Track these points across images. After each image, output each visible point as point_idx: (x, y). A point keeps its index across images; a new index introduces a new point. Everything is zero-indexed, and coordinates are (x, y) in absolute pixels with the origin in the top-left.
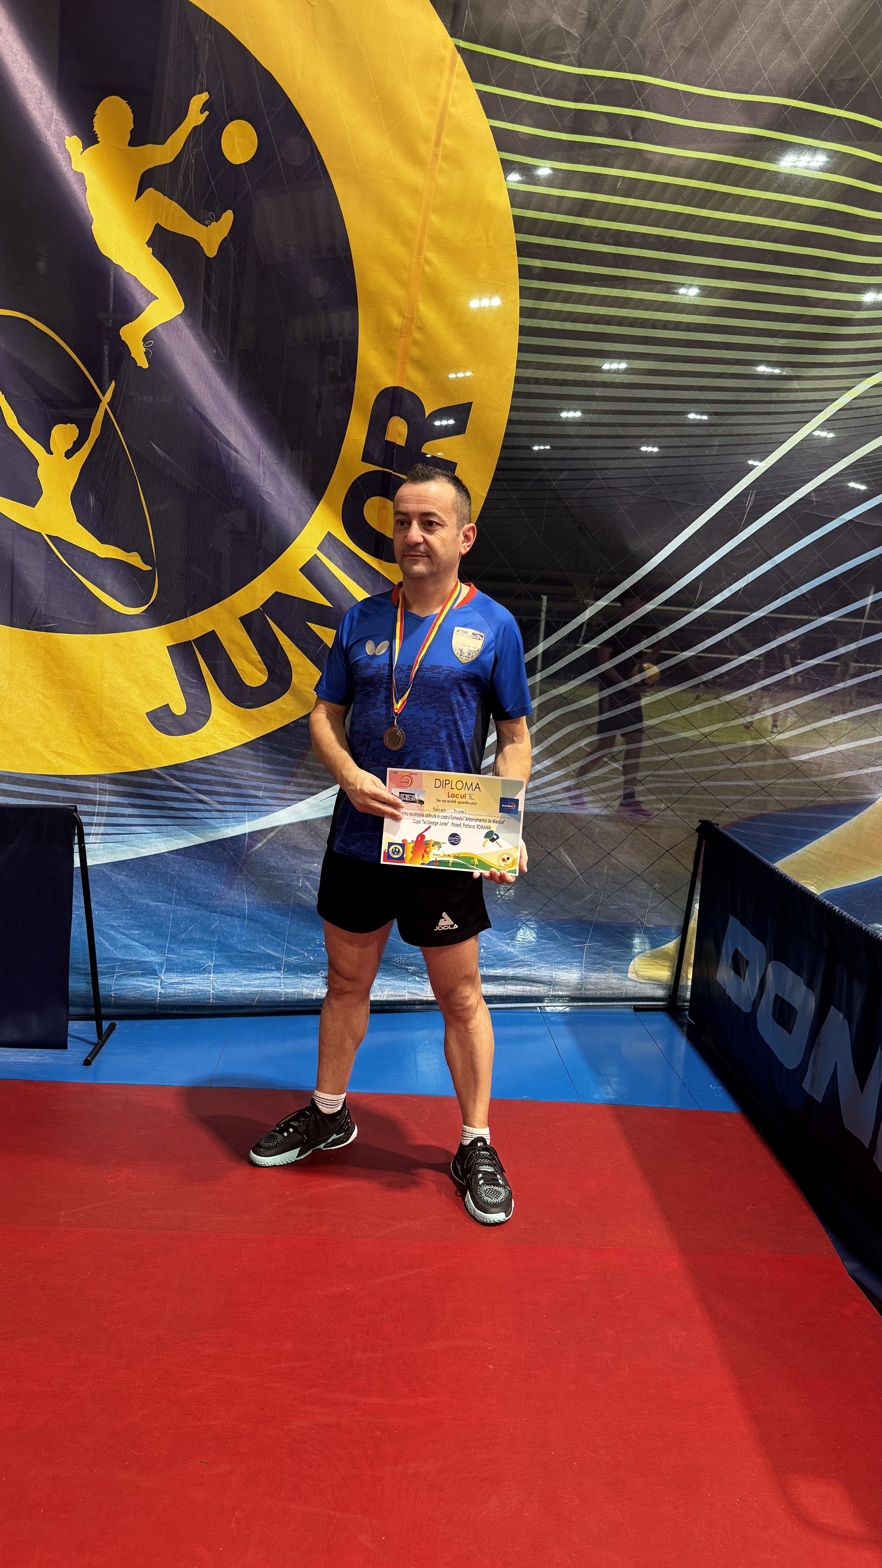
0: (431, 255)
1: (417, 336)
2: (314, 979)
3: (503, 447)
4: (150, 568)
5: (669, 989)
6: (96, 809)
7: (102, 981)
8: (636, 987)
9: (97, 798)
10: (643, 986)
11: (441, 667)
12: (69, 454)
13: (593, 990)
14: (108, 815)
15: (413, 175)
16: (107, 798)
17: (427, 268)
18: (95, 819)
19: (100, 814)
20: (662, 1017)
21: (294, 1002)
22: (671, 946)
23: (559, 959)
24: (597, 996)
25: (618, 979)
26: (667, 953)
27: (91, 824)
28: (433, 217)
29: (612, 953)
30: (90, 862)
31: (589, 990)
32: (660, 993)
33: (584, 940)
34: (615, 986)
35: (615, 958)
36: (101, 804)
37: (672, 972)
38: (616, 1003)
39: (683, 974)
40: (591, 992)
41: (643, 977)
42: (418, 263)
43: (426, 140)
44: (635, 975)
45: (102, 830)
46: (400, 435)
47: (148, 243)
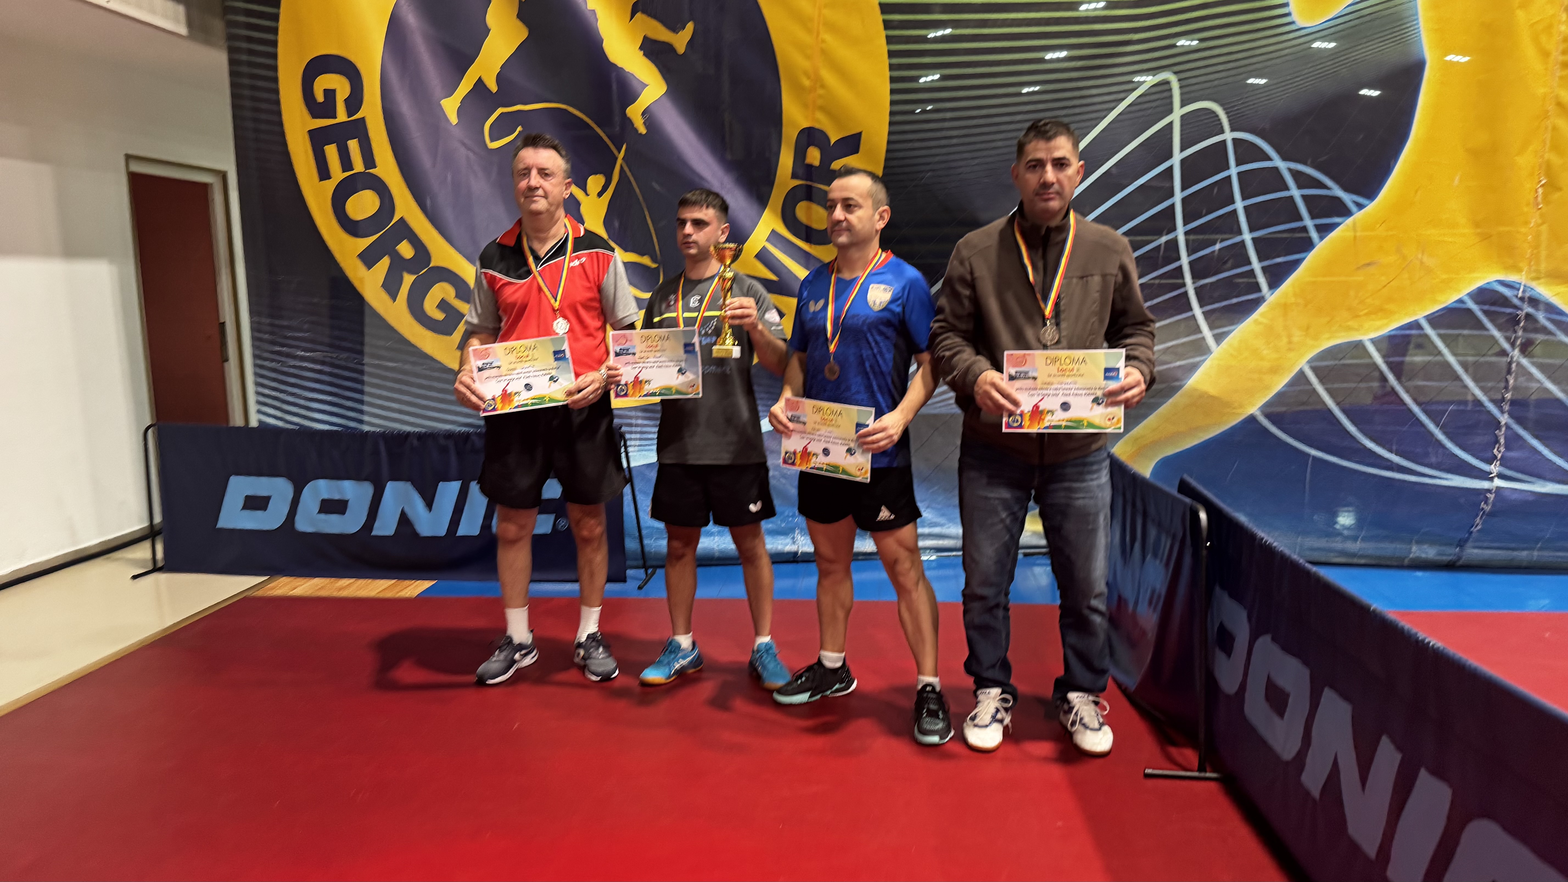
0: (826, 37)
1: (821, 91)
3: (886, 159)
4: (656, 265)
6: (634, 429)
7: (646, 542)
9: (633, 421)
11: (858, 315)
12: (600, 194)
14: (642, 433)
16: (640, 422)
17: (823, 45)
18: (633, 436)
19: (636, 433)
27: (631, 439)
30: (632, 465)
36: (637, 425)
42: (817, 43)
45: (638, 443)
46: (815, 158)
47: (641, 48)
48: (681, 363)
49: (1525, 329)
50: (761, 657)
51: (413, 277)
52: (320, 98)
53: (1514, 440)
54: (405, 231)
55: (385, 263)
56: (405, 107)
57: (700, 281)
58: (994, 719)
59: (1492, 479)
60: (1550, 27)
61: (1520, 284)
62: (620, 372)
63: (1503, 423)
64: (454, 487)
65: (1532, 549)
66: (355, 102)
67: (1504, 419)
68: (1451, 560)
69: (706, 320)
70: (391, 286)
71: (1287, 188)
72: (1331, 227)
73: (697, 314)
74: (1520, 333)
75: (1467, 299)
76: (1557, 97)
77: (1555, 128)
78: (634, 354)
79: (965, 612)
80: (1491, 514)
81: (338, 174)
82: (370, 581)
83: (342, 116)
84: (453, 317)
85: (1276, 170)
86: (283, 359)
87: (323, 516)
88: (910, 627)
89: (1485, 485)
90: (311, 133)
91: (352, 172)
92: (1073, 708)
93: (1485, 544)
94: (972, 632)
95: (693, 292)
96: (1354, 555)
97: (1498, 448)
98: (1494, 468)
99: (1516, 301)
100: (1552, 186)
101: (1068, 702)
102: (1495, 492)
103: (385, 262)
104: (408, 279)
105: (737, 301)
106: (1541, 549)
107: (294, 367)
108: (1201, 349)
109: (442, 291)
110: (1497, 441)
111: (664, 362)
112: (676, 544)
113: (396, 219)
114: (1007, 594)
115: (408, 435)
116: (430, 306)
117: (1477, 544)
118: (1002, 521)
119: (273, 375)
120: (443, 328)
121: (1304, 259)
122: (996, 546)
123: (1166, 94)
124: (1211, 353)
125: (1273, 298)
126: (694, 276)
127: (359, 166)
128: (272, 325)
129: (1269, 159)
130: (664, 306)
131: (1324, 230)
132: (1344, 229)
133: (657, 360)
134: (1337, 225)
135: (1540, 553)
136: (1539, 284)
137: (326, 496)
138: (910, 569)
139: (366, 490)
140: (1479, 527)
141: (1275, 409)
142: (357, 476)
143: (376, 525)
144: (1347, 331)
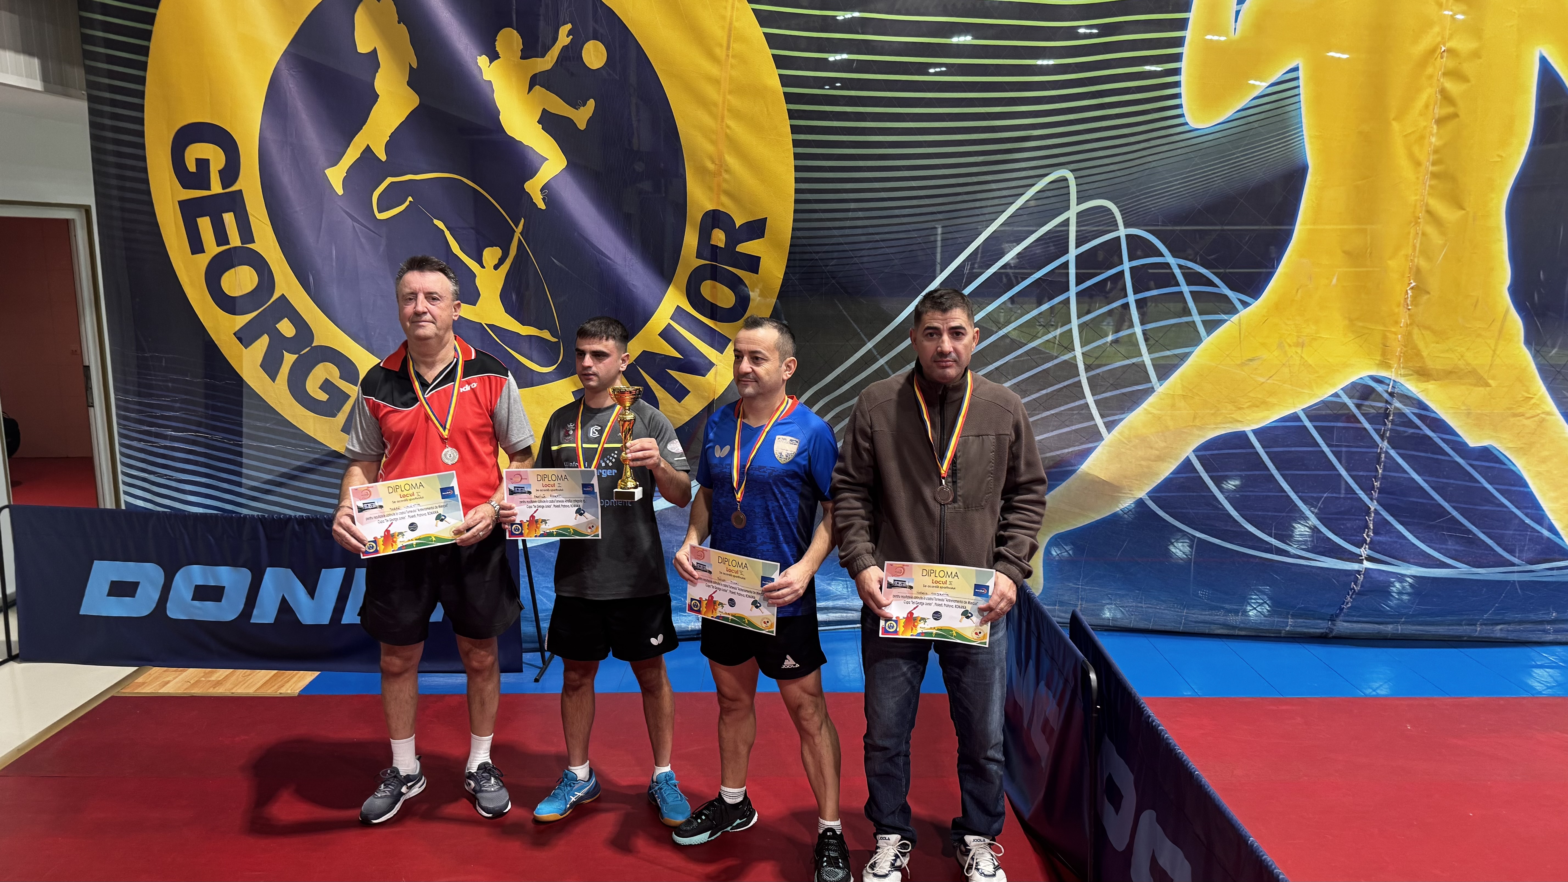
0: (731, 123)
1: (726, 176)
3: (791, 245)
4: (555, 340)
12: (496, 267)
15: (714, 70)
17: (728, 131)
28: (729, 97)
42: (722, 128)
43: (721, 46)
46: (720, 240)
47: (538, 122)
48: (579, 503)
49: (1392, 422)
50: (660, 789)
51: (295, 357)
52: (192, 167)
53: (1382, 526)
54: (285, 308)
55: (263, 343)
56: (286, 178)
57: (599, 411)
58: (894, 867)
59: (1361, 562)
60: (1422, 138)
61: (1391, 379)
62: (515, 511)
63: (1372, 509)
64: (340, 572)
65: (1397, 623)
66: (230, 173)
67: (1373, 506)
68: (1323, 633)
69: (606, 452)
70: (270, 366)
71: (1177, 284)
72: (1219, 323)
73: (596, 446)
74: (1389, 425)
75: (1341, 393)
76: (1427, 205)
77: (1424, 234)
78: (530, 493)
79: (867, 759)
80: (1360, 593)
81: (212, 248)
82: (249, 671)
83: (216, 188)
84: (337, 398)
85: (1167, 265)
86: (153, 439)
87: (196, 603)
88: (812, 770)
89: (1355, 566)
90: (182, 204)
91: (227, 247)
92: (970, 850)
93: (1355, 619)
94: (873, 779)
95: (592, 422)
96: (1234, 627)
97: (1368, 532)
98: (1364, 551)
99: (1386, 396)
100: (1420, 290)
101: (966, 845)
102: (1364, 574)
103: (264, 340)
104: (289, 359)
105: (638, 443)
106: (1404, 623)
107: (165, 447)
108: (1095, 436)
109: (325, 371)
110: (1367, 527)
111: (563, 502)
112: (574, 675)
113: (276, 296)
114: (907, 742)
115: (289, 519)
116: (313, 386)
117: (1347, 618)
118: (904, 674)
119: (142, 456)
120: (327, 409)
121: (1193, 352)
122: (897, 699)
123: (1064, 191)
124: (1103, 439)
125: (1163, 389)
126: (593, 405)
127: (235, 241)
128: (140, 404)
129: (1162, 255)
130: (562, 433)
131: (1211, 326)
132: (1230, 326)
133: (554, 499)
134: (1223, 321)
135: (1404, 627)
136: (1408, 380)
137: (200, 582)
138: (813, 714)
139: (245, 576)
140: (1350, 605)
141: (1163, 494)
142: (233, 563)
143: (255, 612)
144: (1231, 422)
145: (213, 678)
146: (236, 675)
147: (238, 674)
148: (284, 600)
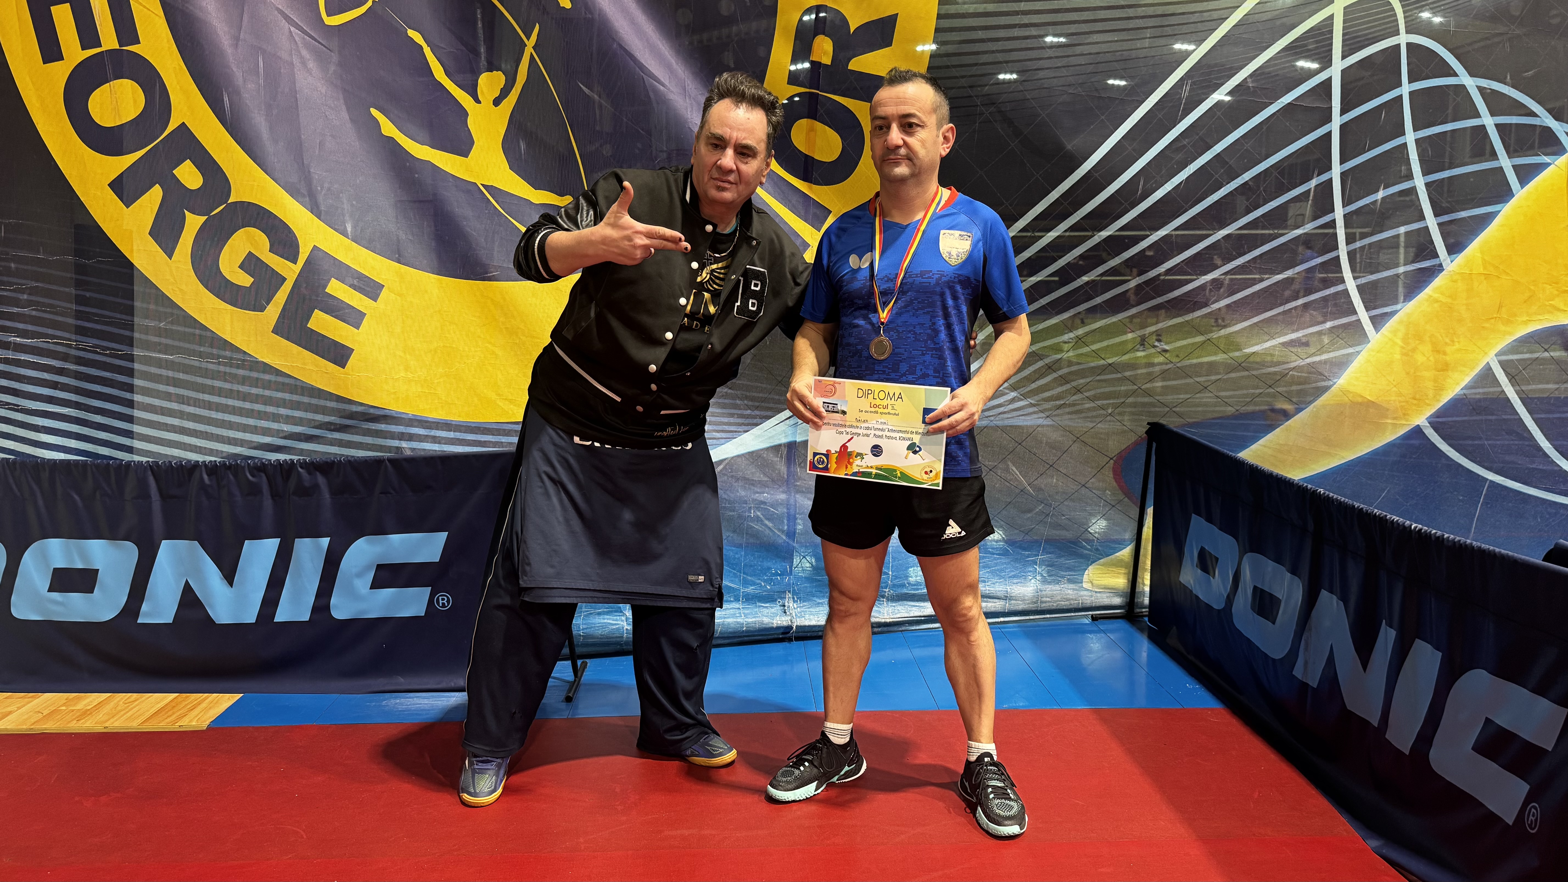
2: (772, 607)
5: (1126, 597)
8: (1092, 596)
10: (1098, 595)
12: (497, 102)
13: (1049, 602)
20: (1122, 624)
21: (756, 631)
22: (1126, 553)
23: (1013, 573)
24: (1053, 608)
25: (1074, 589)
26: (1122, 560)
29: (1065, 564)
31: (1045, 602)
32: (1117, 601)
33: (1036, 553)
34: (1071, 597)
35: (1069, 569)
37: (1128, 579)
38: (1073, 614)
39: (1139, 580)
40: (1048, 604)
41: (1098, 586)
44: (1090, 585)
46: (826, 54)
51: (202, 219)
54: (187, 145)
55: (154, 196)
64: (270, 547)
70: (165, 234)
71: (1478, 115)
81: (74, 53)
84: (266, 282)
85: (1462, 89)
91: (98, 50)
104: (193, 222)
108: (1355, 336)
109: (248, 241)
113: (173, 125)
116: (229, 264)
120: (251, 299)
121: (1500, 211)
124: (1369, 342)
125: (1453, 267)
127: (109, 40)
129: (1455, 75)
131: (1526, 174)
134: (1544, 166)
137: (61, 564)
139: (128, 553)
141: (1450, 419)
142: (111, 533)
143: (144, 607)
144: (1549, 312)
145: (79, 707)
146: (115, 701)
147: (118, 699)
148: (188, 590)
